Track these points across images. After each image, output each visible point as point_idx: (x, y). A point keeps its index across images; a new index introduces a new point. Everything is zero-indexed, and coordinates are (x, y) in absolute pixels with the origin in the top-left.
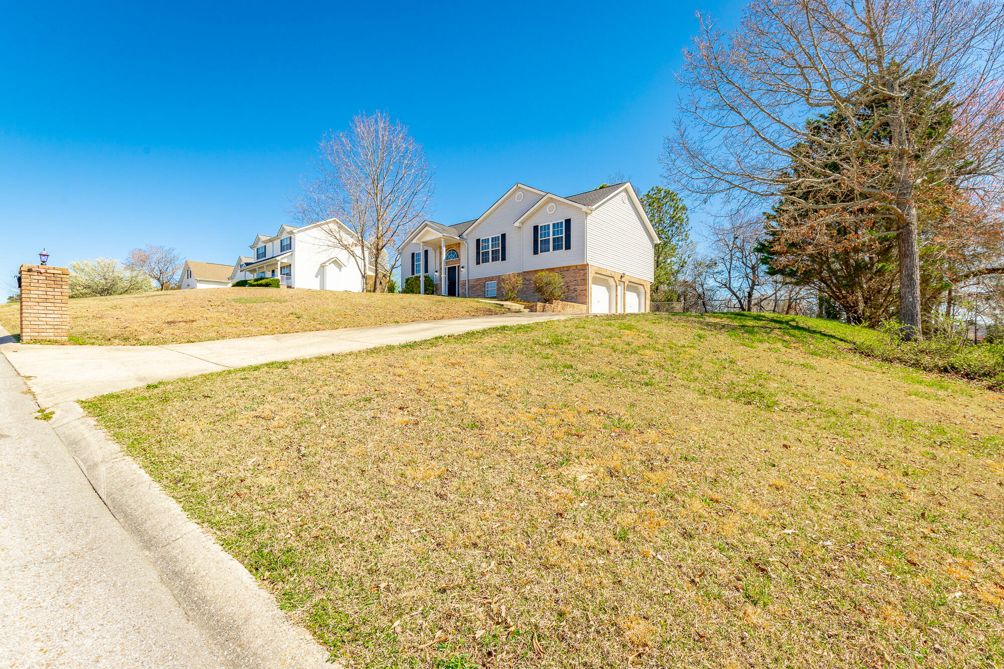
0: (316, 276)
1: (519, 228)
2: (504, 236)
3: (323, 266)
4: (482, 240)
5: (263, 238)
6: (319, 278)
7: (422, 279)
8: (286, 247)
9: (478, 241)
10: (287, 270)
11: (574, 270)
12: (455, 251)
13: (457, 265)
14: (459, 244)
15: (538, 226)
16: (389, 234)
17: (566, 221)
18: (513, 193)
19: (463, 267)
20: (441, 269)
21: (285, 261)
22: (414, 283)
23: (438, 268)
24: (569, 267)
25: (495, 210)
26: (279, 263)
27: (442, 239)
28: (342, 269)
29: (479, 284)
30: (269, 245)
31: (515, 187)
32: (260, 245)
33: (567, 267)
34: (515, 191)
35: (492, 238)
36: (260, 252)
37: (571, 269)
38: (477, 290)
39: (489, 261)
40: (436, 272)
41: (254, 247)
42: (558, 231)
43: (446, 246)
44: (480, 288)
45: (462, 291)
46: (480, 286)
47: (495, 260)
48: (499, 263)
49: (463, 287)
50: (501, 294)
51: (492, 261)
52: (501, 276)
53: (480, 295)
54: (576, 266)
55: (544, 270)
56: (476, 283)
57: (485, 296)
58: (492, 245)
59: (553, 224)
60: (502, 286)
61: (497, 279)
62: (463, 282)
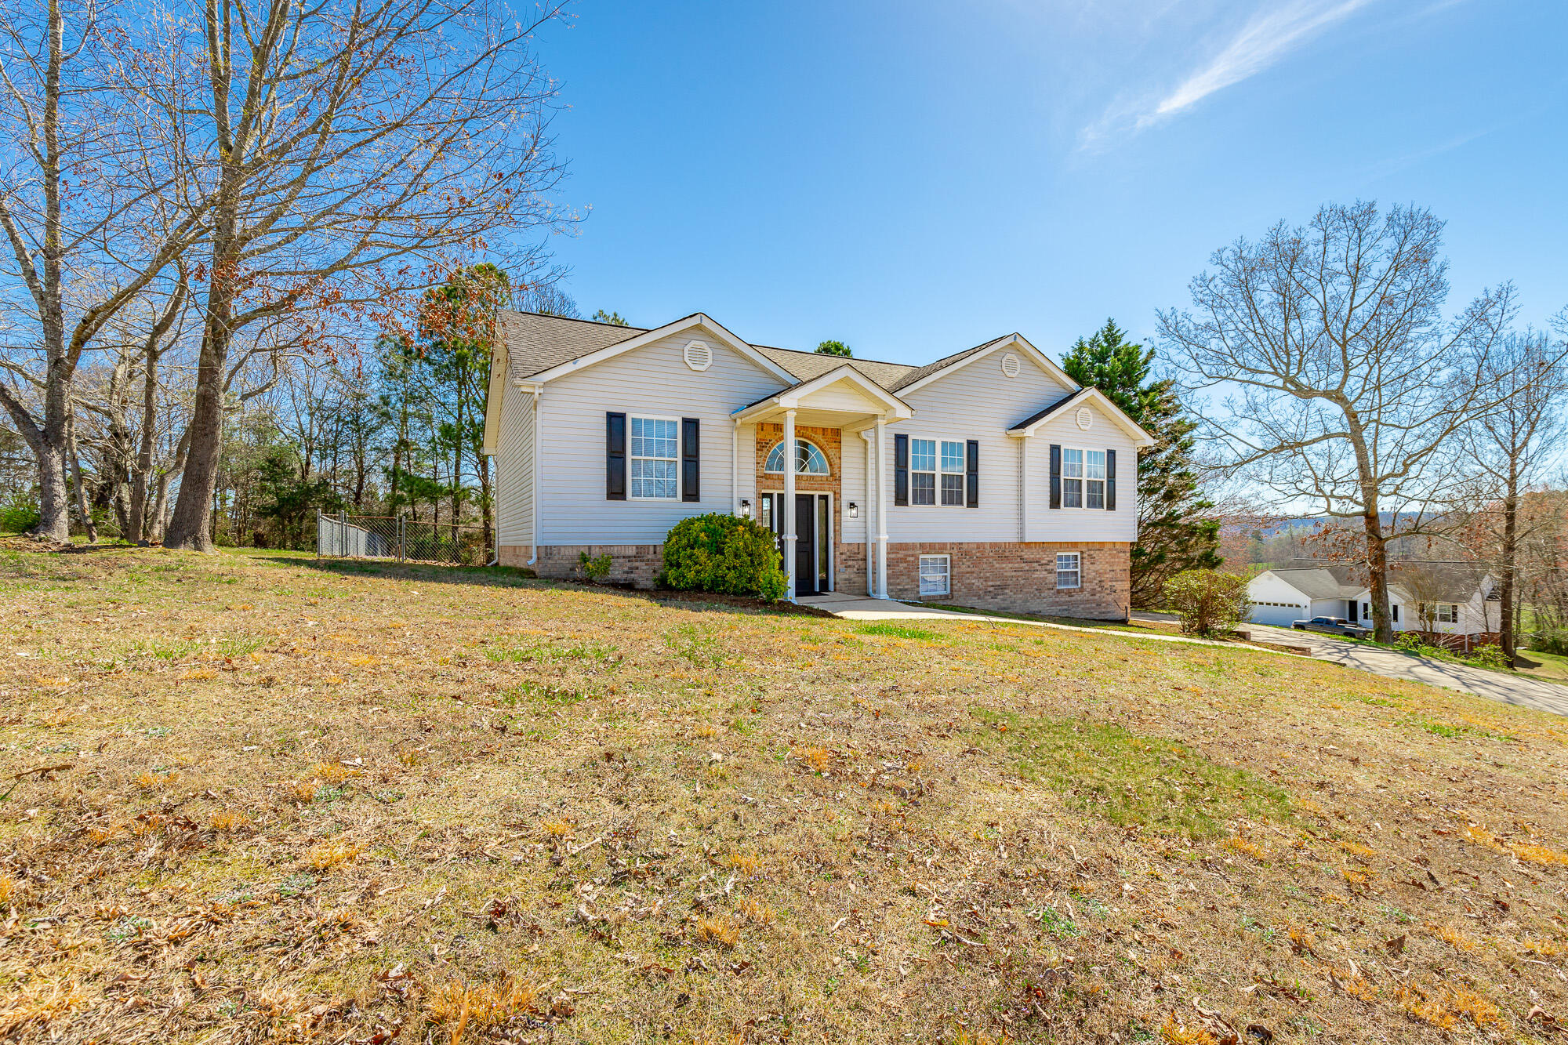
2: (973, 446)
4: (915, 441)
9: (902, 439)
11: (1110, 549)
12: (812, 449)
15: (1059, 447)
17: (1109, 452)
19: (852, 505)
23: (750, 494)
33: (1100, 543)
35: (944, 444)
38: (895, 575)
40: (745, 503)
42: (1095, 468)
44: (905, 572)
45: (844, 576)
46: (905, 565)
47: (951, 503)
48: (961, 511)
49: (850, 563)
50: (965, 590)
51: (943, 503)
52: (964, 546)
53: (906, 590)
54: (1114, 543)
55: (1061, 543)
56: (893, 556)
57: (919, 592)
58: (943, 461)
59: (1088, 451)
60: (969, 570)
61: (955, 550)
62: (850, 547)
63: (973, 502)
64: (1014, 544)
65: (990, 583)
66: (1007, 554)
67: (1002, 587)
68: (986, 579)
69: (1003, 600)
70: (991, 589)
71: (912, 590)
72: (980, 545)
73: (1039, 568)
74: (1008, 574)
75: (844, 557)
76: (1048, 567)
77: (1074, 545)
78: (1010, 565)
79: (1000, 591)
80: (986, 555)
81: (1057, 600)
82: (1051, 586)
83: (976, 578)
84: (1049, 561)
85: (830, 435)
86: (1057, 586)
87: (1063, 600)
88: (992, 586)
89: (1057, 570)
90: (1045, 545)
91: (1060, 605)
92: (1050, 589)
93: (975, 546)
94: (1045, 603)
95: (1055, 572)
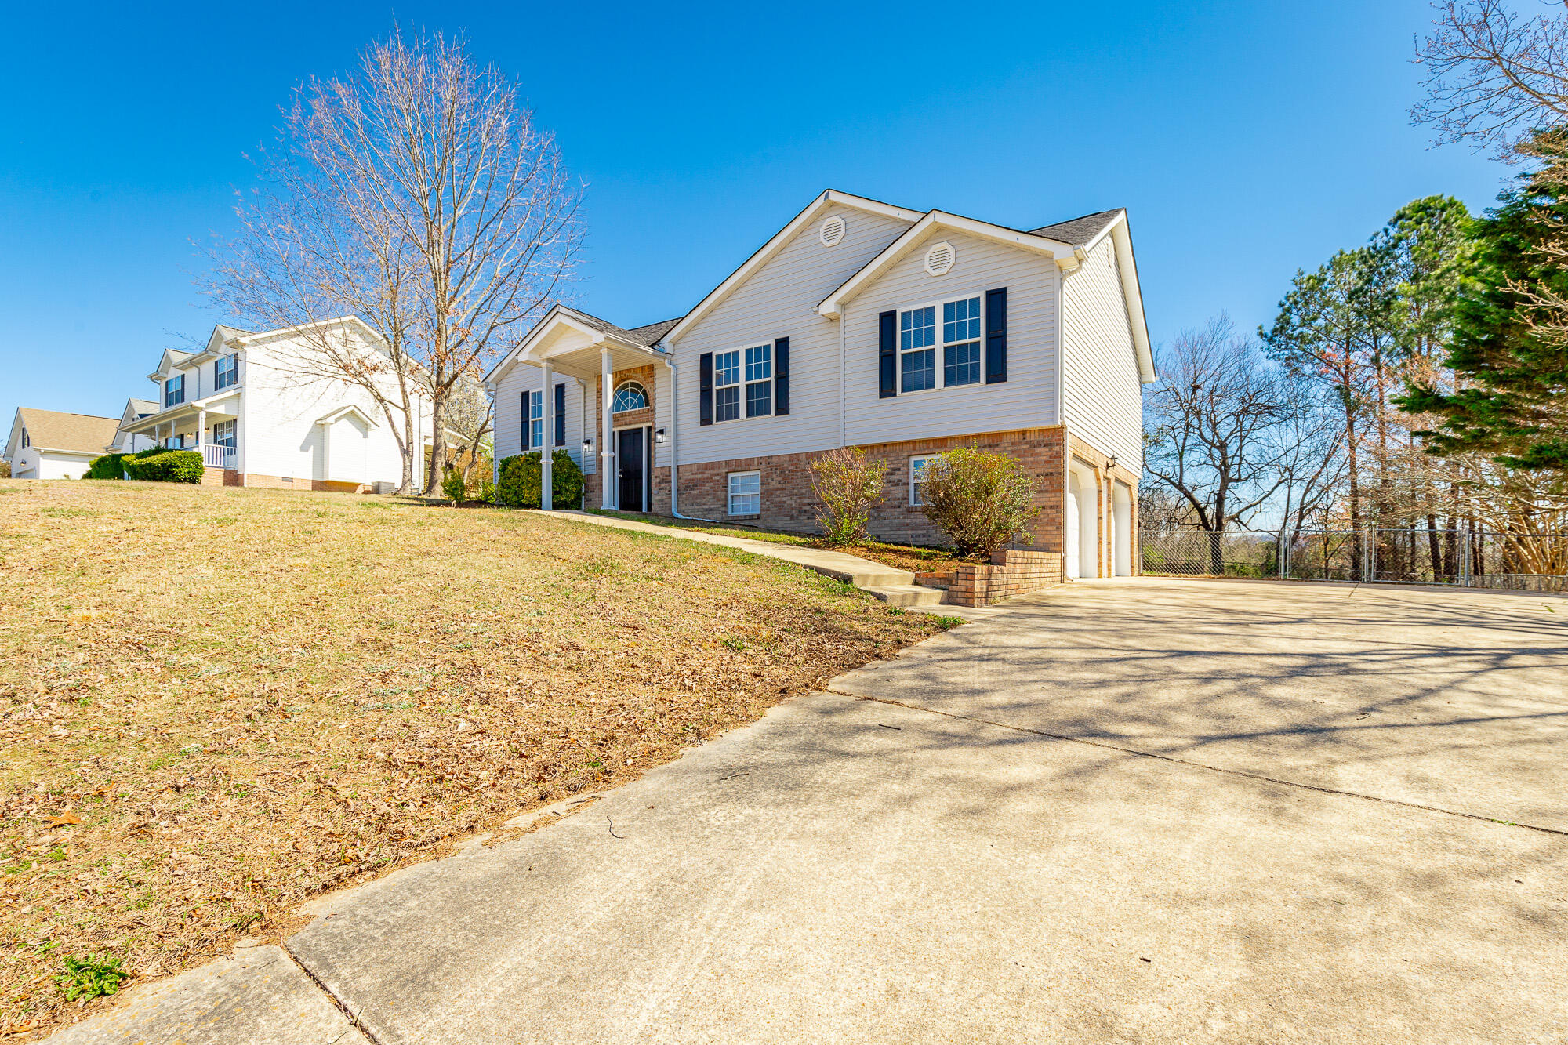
0: (304, 448)
1: (833, 320)
2: (783, 344)
3: (320, 427)
4: (719, 357)
5: (177, 358)
6: (309, 454)
7: (546, 462)
8: (227, 378)
9: (706, 359)
10: (225, 432)
11: (1013, 444)
12: (640, 387)
13: (644, 426)
14: (651, 367)
15: (893, 314)
16: (470, 346)
17: (990, 294)
18: (811, 223)
19: (661, 432)
20: (600, 435)
21: (220, 410)
22: (522, 473)
23: (592, 434)
24: (999, 435)
25: (755, 273)
26: (203, 415)
27: (604, 351)
28: (370, 433)
29: (710, 479)
30: (191, 374)
31: (821, 200)
32: (173, 374)
33: (989, 435)
34: (820, 215)
35: (748, 352)
36: (173, 389)
37: (1005, 442)
38: (702, 495)
39: (737, 416)
40: (588, 442)
41: (161, 379)
42: (962, 326)
43: (615, 374)
44: (711, 491)
45: (658, 498)
46: (711, 484)
47: (759, 413)
48: (769, 421)
49: (663, 485)
50: (775, 509)
51: (748, 416)
52: (774, 460)
53: (711, 510)
54: (1024, 433)
55: (914, 442)
56: (699, 476)
57: (726, 512)
58: (748, 370)
59: (945, 305)
60: (779, 486)
61: (764, 466)
62: (663, 471)
63: (783, 408)
68: (801, 496)
70: (807, 508)
71: (717, 509)
72: (792, 457)
75: (660, 479)
76: (893, 478)
80: (802, 467)
81: (908, 521)
82: (896, 503)
83: (787, 495)
84: (894, 470)
85: (647, 372)
86: (912, 503)
87: (917, 521)
88: (809, 504)
89: (913, 481)
90: (888, 448)
91: (912, 529)
92: (894, 507)
93: (787, 459)
94: (887, 526)
95: (908, 484)
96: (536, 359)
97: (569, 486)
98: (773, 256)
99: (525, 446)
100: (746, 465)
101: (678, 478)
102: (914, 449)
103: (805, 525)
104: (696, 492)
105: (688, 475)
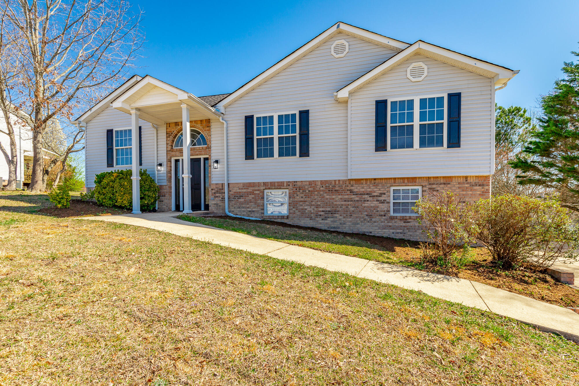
1: (345, 102)
2: (305, 114)
4: (259, 118)
7: (135, 179)
9: (249, 119)
11: (459, 183)
12: (199, 133)
13: (202, 157)
14: (208, 121)
15: (385, 102)
16: (62, 98)
17: (451, 96)
18: (325, 42)
19: (217, 162)
22: (116, 185)
23: (163, 160)
24: (450, 177)
25: (285, 68)
27: (184, 106)
29: (252, 193)
31: (335, 28)
33: (444, 177)
34: (331, 38)
35: (280, 117)
37: (454, 182)
38: (246, 202)
39: (273, 156)
40: (160, 165)
42: (431, 113)
44: (252, 200)
45: (214, 202)
46: (253, 196)
47: (288, 155)
48: (295, 160)
49: (217, 195)
50: (299, 213)
51: (279, 156)
52: (298, 183)
53: (253, 211)
54: (466, 177)
55: (395, 179)
56: (244, 191)
57: (263, 213)
58: (280, 128)
59: (421, 100)
60: (302, 199)
61: (291, 187)
62: (217, 186)
63: (305, 152)
64: (344, 181)
65: (321, 209)
66: (337, 188)
67: (332, 213)
68: (317, 206)
69: (332, 221)
70: (322, 213)
71: (258, 211)
72: (311, 183)
73: (369, 199)
74: (337, 203)
75: (213, 191)
76: (380, 198)
77: (412, 180)
78: (340, 197)
79: (330, 215)
80: (318, 189)
81: (390, 224)
82: (383, 213)
83: (308, 205)
84: (381, 194)
85: (204, 124)
86: (392, 214)
87: (397, 224)
88: (323, 211)
89: (392, 201)
90: (377, 181)
91: (393, 229)
92: (382, 215)
93: (308, 183)
94: (376, 226)
95: (389, 203)
96: (127, 107)
97: (150, 194)
98: (298, 60)
99: (110, 164)
100: (279, 186)
101: (229, 191)
102: (395, 183)
103: (320, 223)
104: (242, 200)
105: (236, 190)
